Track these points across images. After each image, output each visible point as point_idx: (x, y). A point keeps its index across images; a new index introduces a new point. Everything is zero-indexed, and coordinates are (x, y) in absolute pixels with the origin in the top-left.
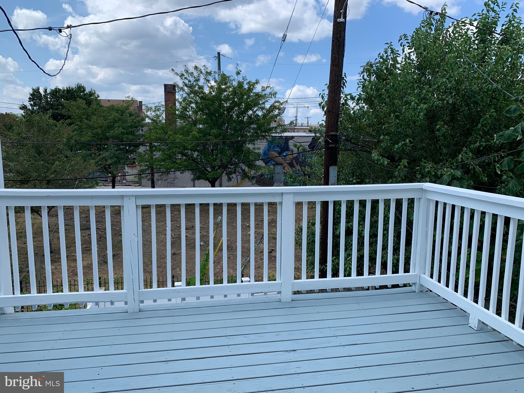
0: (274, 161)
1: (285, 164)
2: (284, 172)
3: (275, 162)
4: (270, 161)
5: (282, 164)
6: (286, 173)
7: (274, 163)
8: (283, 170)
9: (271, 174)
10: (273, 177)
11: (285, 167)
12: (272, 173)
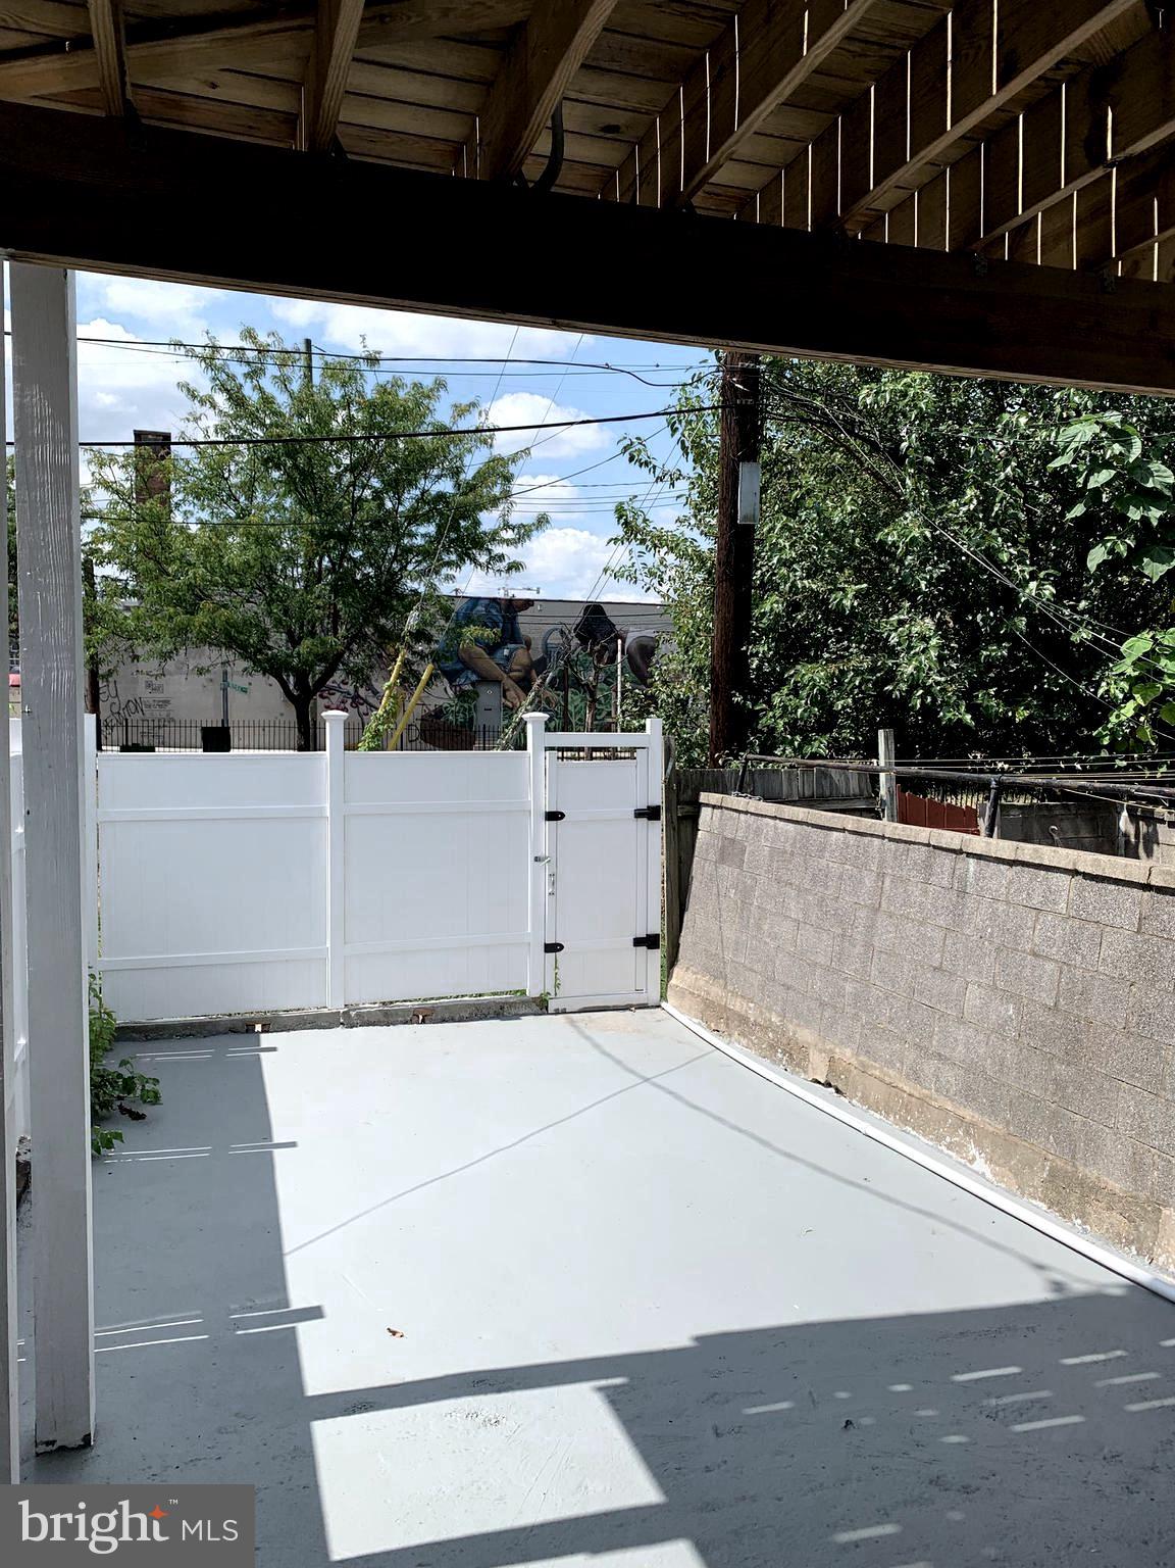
0: (474, 672)
1: (508, 683)
2: (505, 706)
3: (478, 676)
4: (462, 670)
5: (497, 682)
6: (512, 709)
7: (474, 678)
8: (503, 700)
9: (465, 709)
10: (471, 719)
11: (508, 690)
12: (470, 709)
